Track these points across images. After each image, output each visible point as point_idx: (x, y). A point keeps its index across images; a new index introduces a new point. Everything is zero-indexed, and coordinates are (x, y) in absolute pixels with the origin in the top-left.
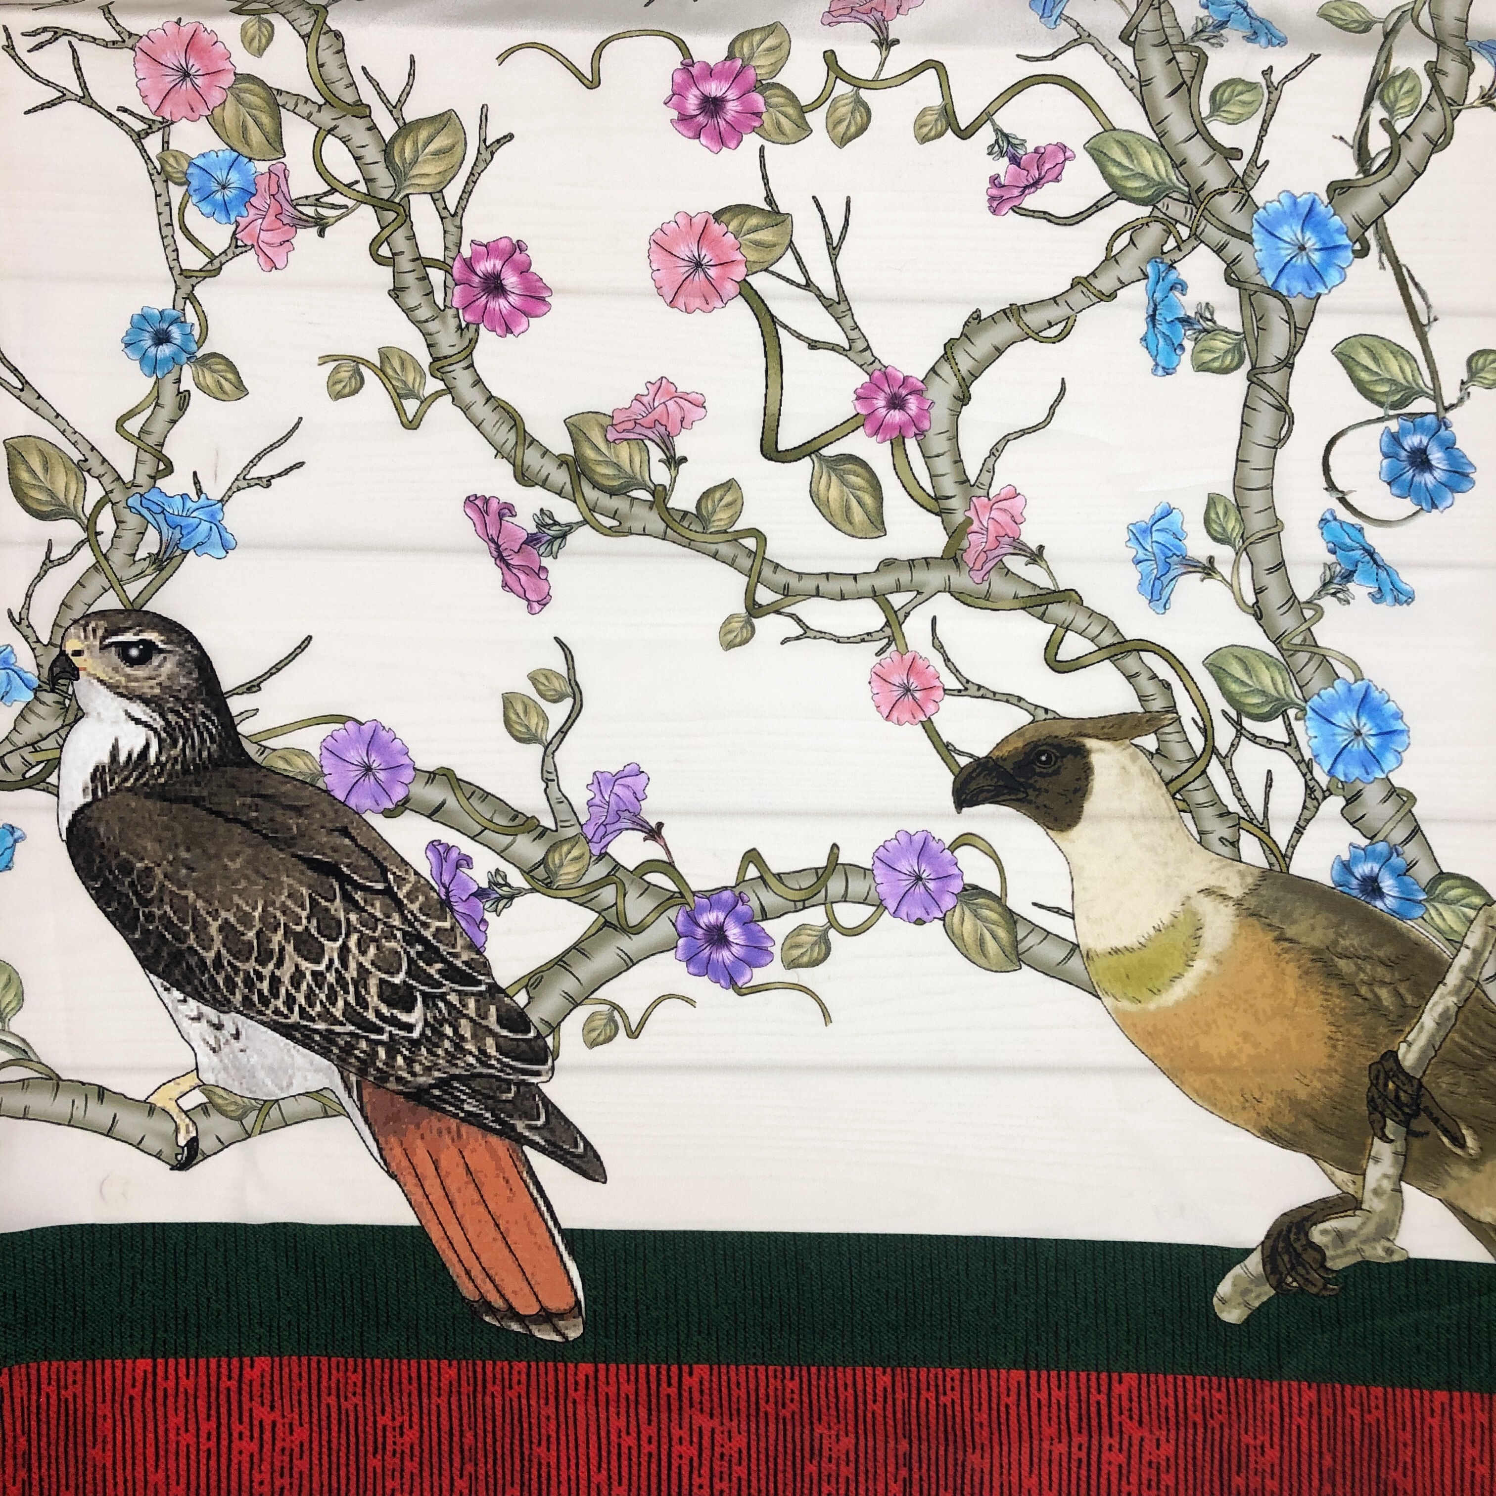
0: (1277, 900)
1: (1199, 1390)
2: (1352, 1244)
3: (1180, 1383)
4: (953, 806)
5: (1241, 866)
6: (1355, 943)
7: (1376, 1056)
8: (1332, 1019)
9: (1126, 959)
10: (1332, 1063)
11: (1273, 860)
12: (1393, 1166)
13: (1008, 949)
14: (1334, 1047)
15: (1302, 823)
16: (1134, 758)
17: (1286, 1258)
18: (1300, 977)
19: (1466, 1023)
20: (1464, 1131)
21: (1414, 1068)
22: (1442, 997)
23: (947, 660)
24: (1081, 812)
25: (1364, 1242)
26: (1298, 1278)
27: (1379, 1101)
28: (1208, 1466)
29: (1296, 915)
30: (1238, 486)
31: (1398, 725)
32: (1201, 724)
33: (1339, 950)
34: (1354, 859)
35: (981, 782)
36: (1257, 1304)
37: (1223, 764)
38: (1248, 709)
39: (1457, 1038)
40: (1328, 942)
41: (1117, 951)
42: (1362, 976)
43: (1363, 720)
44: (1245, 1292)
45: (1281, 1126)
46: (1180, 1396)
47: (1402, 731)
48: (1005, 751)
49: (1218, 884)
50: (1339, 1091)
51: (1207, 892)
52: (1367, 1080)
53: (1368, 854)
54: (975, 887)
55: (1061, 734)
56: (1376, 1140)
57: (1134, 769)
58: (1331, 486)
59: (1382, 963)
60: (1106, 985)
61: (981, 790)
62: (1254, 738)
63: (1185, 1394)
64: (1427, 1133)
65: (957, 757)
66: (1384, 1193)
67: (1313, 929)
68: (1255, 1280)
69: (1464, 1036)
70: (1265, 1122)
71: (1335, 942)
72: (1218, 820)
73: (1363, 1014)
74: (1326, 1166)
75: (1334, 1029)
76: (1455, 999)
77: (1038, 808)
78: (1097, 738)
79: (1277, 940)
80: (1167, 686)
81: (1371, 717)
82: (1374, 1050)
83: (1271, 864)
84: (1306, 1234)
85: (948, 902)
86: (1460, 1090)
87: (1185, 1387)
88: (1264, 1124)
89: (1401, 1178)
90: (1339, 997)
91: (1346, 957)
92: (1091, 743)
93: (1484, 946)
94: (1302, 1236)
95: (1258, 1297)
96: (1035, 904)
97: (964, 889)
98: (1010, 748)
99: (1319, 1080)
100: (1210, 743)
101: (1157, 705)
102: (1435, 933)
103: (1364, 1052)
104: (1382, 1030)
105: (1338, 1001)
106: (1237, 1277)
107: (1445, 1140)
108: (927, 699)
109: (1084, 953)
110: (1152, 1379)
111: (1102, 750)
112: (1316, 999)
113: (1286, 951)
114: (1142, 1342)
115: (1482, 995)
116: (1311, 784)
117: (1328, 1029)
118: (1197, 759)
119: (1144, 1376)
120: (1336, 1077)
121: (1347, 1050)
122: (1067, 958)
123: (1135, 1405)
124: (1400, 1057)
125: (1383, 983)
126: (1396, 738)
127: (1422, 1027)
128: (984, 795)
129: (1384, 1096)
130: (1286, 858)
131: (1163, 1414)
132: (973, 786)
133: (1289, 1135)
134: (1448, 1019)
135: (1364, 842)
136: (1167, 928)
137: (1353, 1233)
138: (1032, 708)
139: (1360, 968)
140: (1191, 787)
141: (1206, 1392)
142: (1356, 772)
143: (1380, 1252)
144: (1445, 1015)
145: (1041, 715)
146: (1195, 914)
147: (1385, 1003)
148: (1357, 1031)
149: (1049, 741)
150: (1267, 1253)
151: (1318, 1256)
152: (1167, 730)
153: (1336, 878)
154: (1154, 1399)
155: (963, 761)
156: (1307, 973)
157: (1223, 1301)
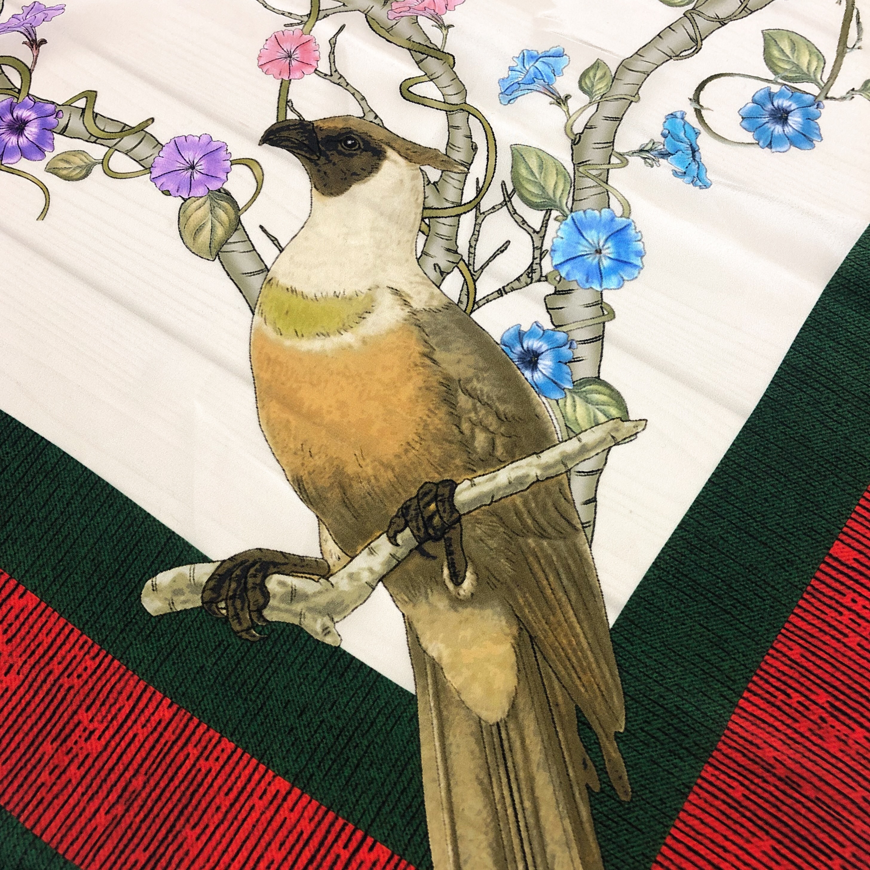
0: (445, 328)
1: (77, 647)
2: (299, 607)
3: (67, 631)
4: (260, 138)
5: (437, 290)
6: (486, 389)
7: (437, 478)
8: (421, 431)
9: (295, 300)
10: (395, 462)
11: (464, 299)
12: (383, 564)
13: (215, 244)
14: (406, 451)
15: (507, 289)
16: (414, 178)
17: (234, 585)
18: (420, 389)
19: (535, 495)
20: (468, 574)
21: (464, 504)
22: (529, 465)
23: (332, 52)
24: (346, 189)
25: (310, 609)
26: (231, 608)
27: (412, 512)
28: (34, 718)
29: (453, 346)
30: (624, 65)
31: (637, 261)
32: (480, 185)
33: (468, 387)
34: (531, 334)
35: (293, 135)
36: (179, 608)
37: (476, 218)
38: (523, 191)
39: (518, 501)
40: (463, 377)
41: (294, 291)
42: (473, 415)
43: (609, 244)
44: (178, 592)
45: (314, 483)
46: (58, 642)
47: (636, 266)
48: (325, 126)
49: (409, 292)
50: (384, 486)
51: (396, 292)
52: (414, 492)
53: (545, 335)
54: (228, 193)
55: (375, 136)
56: (384, 536)
57: (408, 184)
58: (696, 99)
59: (497, 415)
60: (266, 308)
61: (288, 139)
62: (513, 213)
63: (64, 643)
64: (434, 558)
65: (289, 111)
66: (358, 580)
67: (459, 361)
68: (193, 586)
69: (526, 503)
70: (304, 474)
71: (469, 380)
72: (443, 252)
73: (451, 442)
74: (326, 533)
75: (417, 439)
76: (539, 473)
77: (319, 171)
78: (399, 153)
79: (424, 355)
80: (475, 148)
81: (617, 245)
82: (439, 473)
83: (460, 301)
84: (265, 577)
85: (200, 191)
86: (490, 542)
87: (68, 637)
88: (301, 473)
89: (382, 579)
90: (441, 419)
91: (470, 395)
92: (390, 153)
93: (594, 447)
94: (260, 575)
95: (185, 602)
96: (261, 227)
97: (219, 191)
98: (332, 125)
99: (374, 468)
100: (478, 200)
101: (458, 156)
102: (560, 417)
103: (428, 469)
104: (458, 461)
105: (437, 421)
106: (181, 575)
107: (446, 572)
108: (298, 69)
109: (269, 277)
110: (47, 612)
111: (395, 162)
112: (421, 411)
113: (424, 366)
114: (64, 576)
115: (565, 481)
116: (535, 266)
117: (412, 436)
118: (460, 205)
119: (43, 605)
120: (390, 475)
121: (415, 460)
122: (253, 274)
123: (17, 624)
124: (458, 489)
125: (486, 429)
126: (628, 269)
127: (494, 477)
128: (287, 143)
129: (419, 511)
130: (476, 305)
131: (33, 647)
132: (285, 134)
133: (314, 493)
134: (521, 484)
135: (548, 325)
136: (344, 298)
137: (306, 597)
138: (367, 109)
139: (475, 409)
140: (441, 220)
141: (82, 653)
142: (579, 276)
143: (318, 627)
144: (520, 480)
145: (370, 117)
146: (373, 301)
147: (476, 444)
148: (437, 451)
149: (363, 136)
150: (220, 572)
151: (261, 601)
152: (453, 175)
153: (505, 339)
154: (35, 630)
155: (291, 116)
156: (427, 389)
157: (155, 588)
